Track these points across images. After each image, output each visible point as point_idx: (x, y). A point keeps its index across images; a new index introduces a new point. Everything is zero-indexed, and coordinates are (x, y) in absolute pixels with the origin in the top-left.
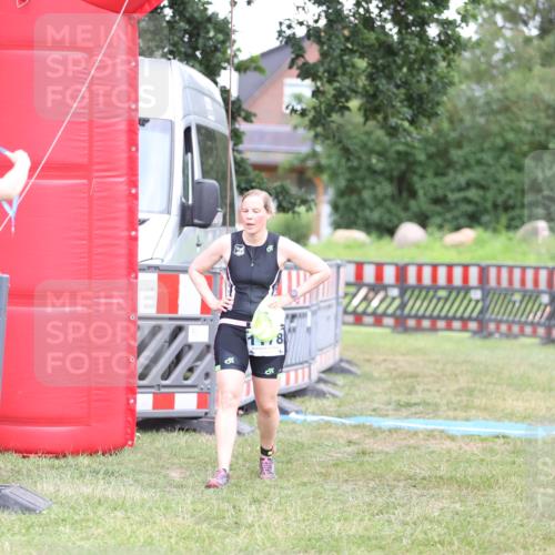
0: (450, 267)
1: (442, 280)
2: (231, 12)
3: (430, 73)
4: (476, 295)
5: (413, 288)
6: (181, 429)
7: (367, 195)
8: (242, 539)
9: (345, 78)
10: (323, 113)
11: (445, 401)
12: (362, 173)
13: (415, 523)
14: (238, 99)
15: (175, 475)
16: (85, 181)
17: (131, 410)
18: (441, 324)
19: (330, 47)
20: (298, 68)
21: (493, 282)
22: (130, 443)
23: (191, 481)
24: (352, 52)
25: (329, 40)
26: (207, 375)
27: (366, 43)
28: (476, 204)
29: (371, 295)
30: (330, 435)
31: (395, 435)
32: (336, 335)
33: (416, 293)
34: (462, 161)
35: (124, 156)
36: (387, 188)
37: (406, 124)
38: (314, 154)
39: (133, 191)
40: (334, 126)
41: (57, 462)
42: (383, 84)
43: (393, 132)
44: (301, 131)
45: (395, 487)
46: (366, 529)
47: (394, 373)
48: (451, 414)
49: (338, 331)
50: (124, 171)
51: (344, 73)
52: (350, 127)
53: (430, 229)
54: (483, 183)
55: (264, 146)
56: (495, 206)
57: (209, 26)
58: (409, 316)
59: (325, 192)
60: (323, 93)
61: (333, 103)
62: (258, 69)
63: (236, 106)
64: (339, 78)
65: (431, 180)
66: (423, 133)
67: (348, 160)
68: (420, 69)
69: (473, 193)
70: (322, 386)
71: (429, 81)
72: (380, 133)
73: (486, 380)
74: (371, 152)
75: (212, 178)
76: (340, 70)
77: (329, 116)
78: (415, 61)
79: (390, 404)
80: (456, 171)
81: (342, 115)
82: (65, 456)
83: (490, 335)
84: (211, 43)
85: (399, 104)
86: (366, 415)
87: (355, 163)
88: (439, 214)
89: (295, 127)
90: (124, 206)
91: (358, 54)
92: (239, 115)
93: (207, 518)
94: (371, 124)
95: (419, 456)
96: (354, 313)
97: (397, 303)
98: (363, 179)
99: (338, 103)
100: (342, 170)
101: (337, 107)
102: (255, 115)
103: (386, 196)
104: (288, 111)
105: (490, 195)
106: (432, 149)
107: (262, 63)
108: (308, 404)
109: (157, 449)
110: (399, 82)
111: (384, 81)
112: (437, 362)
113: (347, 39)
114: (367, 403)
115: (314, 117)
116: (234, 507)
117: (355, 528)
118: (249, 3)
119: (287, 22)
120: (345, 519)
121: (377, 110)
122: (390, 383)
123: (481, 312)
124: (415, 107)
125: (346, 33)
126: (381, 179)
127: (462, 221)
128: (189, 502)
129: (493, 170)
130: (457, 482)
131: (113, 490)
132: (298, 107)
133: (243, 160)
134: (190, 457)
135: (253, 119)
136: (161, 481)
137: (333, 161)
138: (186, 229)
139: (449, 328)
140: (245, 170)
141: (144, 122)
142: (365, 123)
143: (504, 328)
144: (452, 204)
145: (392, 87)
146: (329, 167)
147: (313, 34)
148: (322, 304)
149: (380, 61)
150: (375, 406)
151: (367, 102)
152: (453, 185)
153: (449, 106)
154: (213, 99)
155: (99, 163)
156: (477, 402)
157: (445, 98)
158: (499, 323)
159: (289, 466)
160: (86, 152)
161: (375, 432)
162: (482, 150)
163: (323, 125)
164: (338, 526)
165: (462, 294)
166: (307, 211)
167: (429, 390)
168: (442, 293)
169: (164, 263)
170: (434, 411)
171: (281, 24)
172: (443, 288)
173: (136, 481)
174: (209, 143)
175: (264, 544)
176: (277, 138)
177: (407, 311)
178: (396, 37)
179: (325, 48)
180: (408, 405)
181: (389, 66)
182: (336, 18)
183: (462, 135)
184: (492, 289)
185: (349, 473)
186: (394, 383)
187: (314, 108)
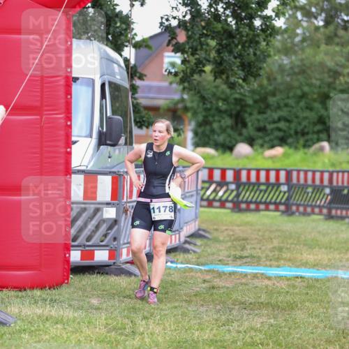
0: (268, 171)
1: (263, 179)
2: (130, 11)
3: (256, 49)
4: (284, 188)
5: (245, 184)
6: (98, 273)
7: (215, 125)
8: (137, 342)
9: (202, 52)
10: (188, 74)
11: (264, 255)
12: (212, 112)
13: (245, 332)
14: (135, 65)
15: (95, 302)
16: (38, 117)
17: (67, 261)
18: (262, 207)
19: (193, 33)
20: (172, 46)
21: (295, 181)
22: (66, 281)
23: (105, 305)
24: (207, 35)
25: (192, 28)
26: (115, 239)
27: (216, 30)
28: (285, 131)
29: (218, 188)
30: (192, 276)
31: (233, 277)
32: (196, 214)
33: (247, 187)
34: (275, 104)
35: (63, 101)
36: (228, 121)
37: (241, 81)
38: (183, 100)
39: (69, 123)
40: (195, 82)
41: (20, 294)
42: (226, 56)
43: (232, 86)
44: (174, 85)
45: (233, 309)
46: (214, 335)
47: (233, 238)
48: (268, 263)
49: (197, 211)
50: (63, 111)
51: (202, 49)
52: (205, 83)
53: (255, 147)
54: (289, 118)
55: (151, 95)
56: (296, 133)
57: (117, 19)
58: (242, 202)
59: (189, 124)
60: (189, 62)
61: (195, 68)
62: (148, 46)
63: (134, 70)
64: (198, 52)
65: (256, 116)
66: (251, 87)
67: (204, 104)
68: (250, 46)
69: (282, 125)
70: (187, 246)
71: (255, 54)
72: (224, 87)
73: (290, 241)
74: (218, 99)
75: (118, 115)
76: (199, 47)
77: (193, 76)
78: (246, 42)
79: (229, 257)
80: (272, 111)
81: (201, 75)
82: (25, 290)
83: (292, 214)
84: (118, 30)
85: (236, 69)
86: (215, 264)
87: (209, 106)
88: (261, 138)
89: (171, 83)
90: (62, 133)
91: (210, 37)
92: (136, 76)
93: (114, 329)
94: (219, 81)
95: (248, 290)
96: (207, 199)
97: (234, 193)
98: (213, 116)
99: (198, 68)
100: (200, 110)
101: (197, 71)
102: (145, 76)
103: (227, 127)
104: (166, 73)
105: (293, 126)
106: (257, 97)
107: (150, 43)
108: (178, 256)
109: (84, 285)
110: (236, 55)
111: (226, 54)
112: (259, 230)
113: (204, 28)
114: (215, 256)
115: (183, 77)
116: (132, 322)
117: (207, 335)
118: (142, 5)
119: (166, 17)
120: (201, 330)
121: (222, 72)
122: (229, 244)
123: (287, 199)
124: (246, 70)
125: (203, 24)
126: (224, 115)
127: (276, 142)
128: (103, 318)
129: (294, 110)
130: (272, 305)
131: (56, 311)
132: (173, 71)
133: (137, 104)
134: (104, 291)
135: (144, 78)
136: (86, 306)
137: (195, 105)
138: (102, 147)
139: (267, 209)
140: (139, 110)
141: (76, 79)
142: (215, 80)
143: (301, 209)
144: (269, 132)
145: (232, 58)
146: (192, 108)
147: (182, 24)
148: (187, 195)
149: (224, 42)
150: (220, 258)
151: (217, 67)
152: (270, 119)
153: (267, 69)
154: (119, 66)
155: (46, 106)
156: (284, 256)
157: (265, 65)
158: (298, 206)
159: (166, 296)
160: (39, 99)
161: (220, 275)
162: (288, 98)
163: (189, 82)
164: (197, 334)
165: (275, 188)
166: (178, 136)
167: (254, 248)
168: (263, 187)
169: (88, 168)
170: (257, 261)
171: (162, 18)
172: (263, 184)
173: (70, 305)
174: (117, 93)
175: (150, 345)
176: (159, 90)
177: (241, 198)
178: (234, 26)
179: (190, 33)
180: (241, 257)
181: (230, 45)
182: (196, 14)
183: (275, 88)
184: (294, 184)
185: (204, 300)
186: (233, 244)
187: (183, 71)
